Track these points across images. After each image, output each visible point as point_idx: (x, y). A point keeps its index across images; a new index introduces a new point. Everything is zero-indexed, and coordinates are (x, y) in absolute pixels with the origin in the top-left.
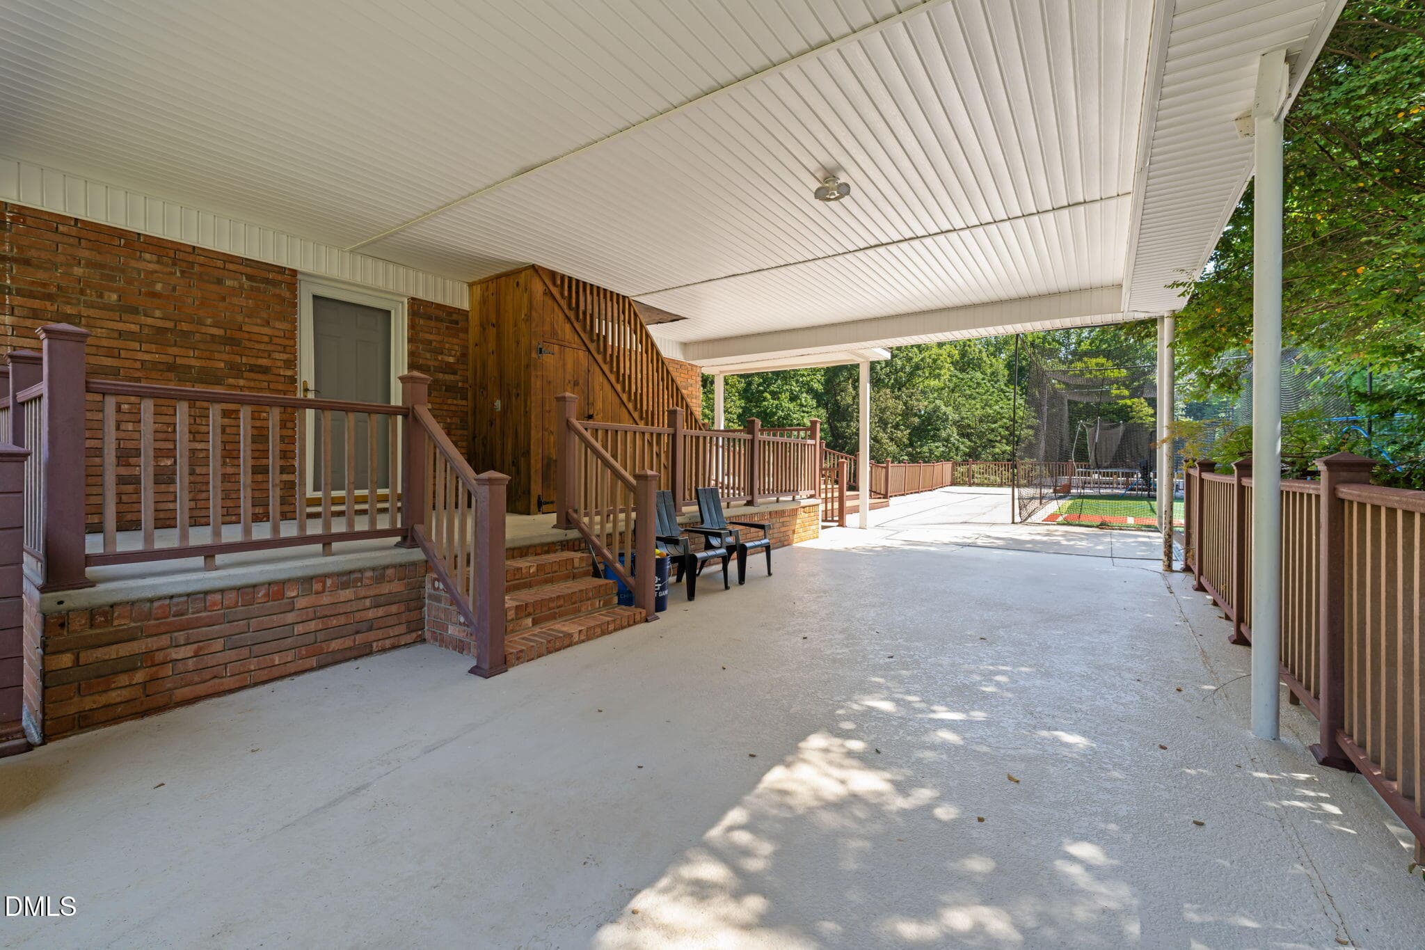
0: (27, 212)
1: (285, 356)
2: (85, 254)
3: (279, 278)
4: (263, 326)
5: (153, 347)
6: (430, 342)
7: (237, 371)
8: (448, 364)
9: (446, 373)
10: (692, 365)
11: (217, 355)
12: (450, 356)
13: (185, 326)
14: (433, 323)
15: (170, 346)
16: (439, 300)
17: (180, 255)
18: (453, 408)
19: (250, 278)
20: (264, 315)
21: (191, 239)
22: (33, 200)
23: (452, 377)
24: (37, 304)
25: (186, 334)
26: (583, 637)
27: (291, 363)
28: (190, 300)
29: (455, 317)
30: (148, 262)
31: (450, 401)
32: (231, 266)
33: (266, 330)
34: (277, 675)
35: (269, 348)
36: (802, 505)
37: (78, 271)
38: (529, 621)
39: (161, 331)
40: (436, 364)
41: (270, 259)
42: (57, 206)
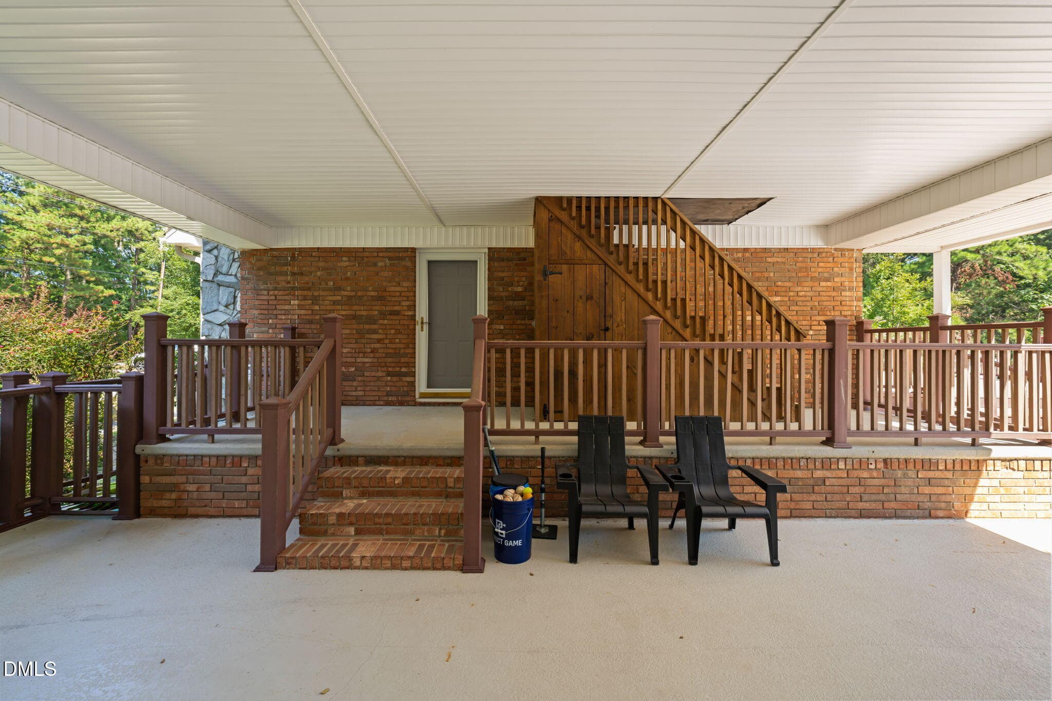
0: (302, 250)
1: (408, 303)
2: (321, 264)
3: (405, 254)
4: (396, 286)
5: (346, 307)
6: (502, 279)
7: (383, 315)
8: (517, 293)
9: (515, 300)
10: (842, 250)
11: (374, 308)
12: (519, 286)
13: (360, 294)
14: (504, 264)
15: (353, 305)
16: (508, 245)
17: (358, 254)
18: (521, 327)
19: (390, 258)
20: (397, 280)
21: (362, 245)
22: (304, 244)
23: (520, 303)
24: (305, 293)
25: (360, 297)
26: (365, 564)
27: (413, 307)
28: (362, 278)
29: (522, 255)
30: (345, 262)
31: (519, 322)
32: (380, 254)
33: (398, 289)
34: (237, 514)
35: (400, 299)
36: (993, 455)
37: (319, 273)
38: (352, 530)
39: (350, 297)
40: (507, 294)
41: (399, 245)
42: (311, 245)
